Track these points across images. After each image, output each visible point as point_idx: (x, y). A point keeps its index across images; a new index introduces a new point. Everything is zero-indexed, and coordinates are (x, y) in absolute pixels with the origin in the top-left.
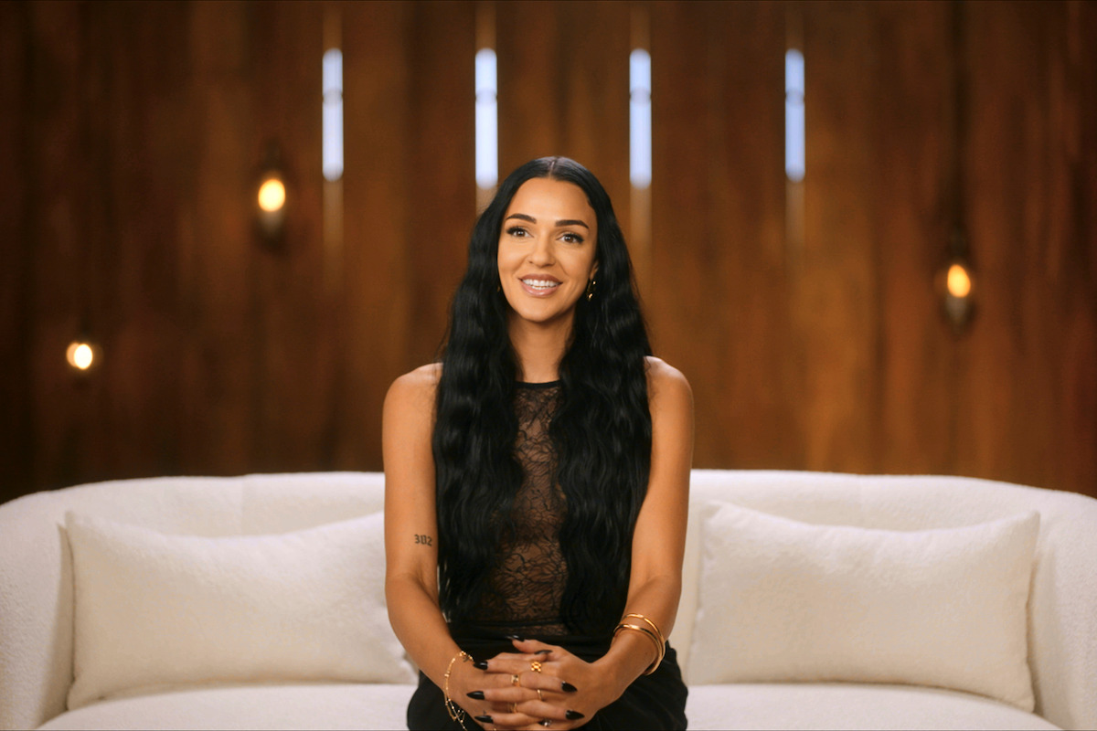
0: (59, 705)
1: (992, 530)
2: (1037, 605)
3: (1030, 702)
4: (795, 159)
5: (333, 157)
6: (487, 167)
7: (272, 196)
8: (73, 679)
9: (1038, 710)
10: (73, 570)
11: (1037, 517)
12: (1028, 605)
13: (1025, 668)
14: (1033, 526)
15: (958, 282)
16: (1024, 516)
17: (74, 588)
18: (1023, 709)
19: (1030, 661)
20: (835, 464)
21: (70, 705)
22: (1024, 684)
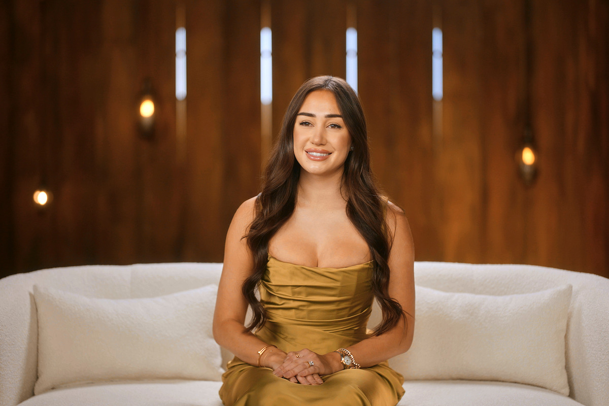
0: (29, 392)
1: (546, 295)
2: (572, 336)
3: (567, 391)
4: (438, 89)
5: (181, 88)
6: (266, 93)
7: (147, 109)
8: (37, 378)
9: (572, 395)
10: (37, 317)
11: (571, 287)
12: (566, 337)
13: (564, 371)
14: (569, 292)
15: (528, 157)
16: (563, 287)
17: (38, 327)
18: (562, 394)
19: (567, 368)
20: (460, 258)
21: (36, 392)
22: (564, 380)
